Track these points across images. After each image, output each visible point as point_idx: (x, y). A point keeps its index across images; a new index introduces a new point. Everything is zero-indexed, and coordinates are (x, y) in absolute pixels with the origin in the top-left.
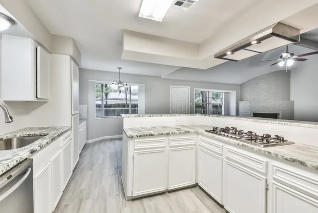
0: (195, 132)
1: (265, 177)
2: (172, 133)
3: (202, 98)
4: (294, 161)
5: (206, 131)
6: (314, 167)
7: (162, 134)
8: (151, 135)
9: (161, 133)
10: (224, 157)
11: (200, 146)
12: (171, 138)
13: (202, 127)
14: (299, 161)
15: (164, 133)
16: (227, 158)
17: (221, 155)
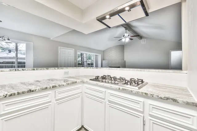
0: (81, 82)
1: (142, 115)
2: (59, 86)
3: (81, 59)
4: (168, 99)
5: (91, 80)
6: (185, 103)
7: (46, 88)
8: (30, 91)
9: (44, 87)
10: (106, 100)
11: (85, 93)
12: (57, 90)
13: (86, 76)
14: (172, 99)
15: (48, 87)
16: (110, 101)
17: (104, 99)
